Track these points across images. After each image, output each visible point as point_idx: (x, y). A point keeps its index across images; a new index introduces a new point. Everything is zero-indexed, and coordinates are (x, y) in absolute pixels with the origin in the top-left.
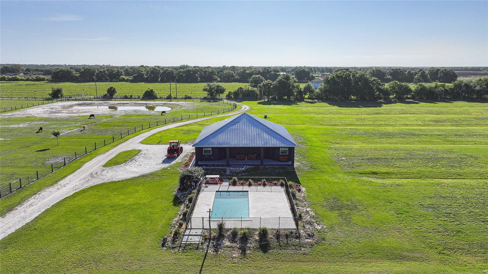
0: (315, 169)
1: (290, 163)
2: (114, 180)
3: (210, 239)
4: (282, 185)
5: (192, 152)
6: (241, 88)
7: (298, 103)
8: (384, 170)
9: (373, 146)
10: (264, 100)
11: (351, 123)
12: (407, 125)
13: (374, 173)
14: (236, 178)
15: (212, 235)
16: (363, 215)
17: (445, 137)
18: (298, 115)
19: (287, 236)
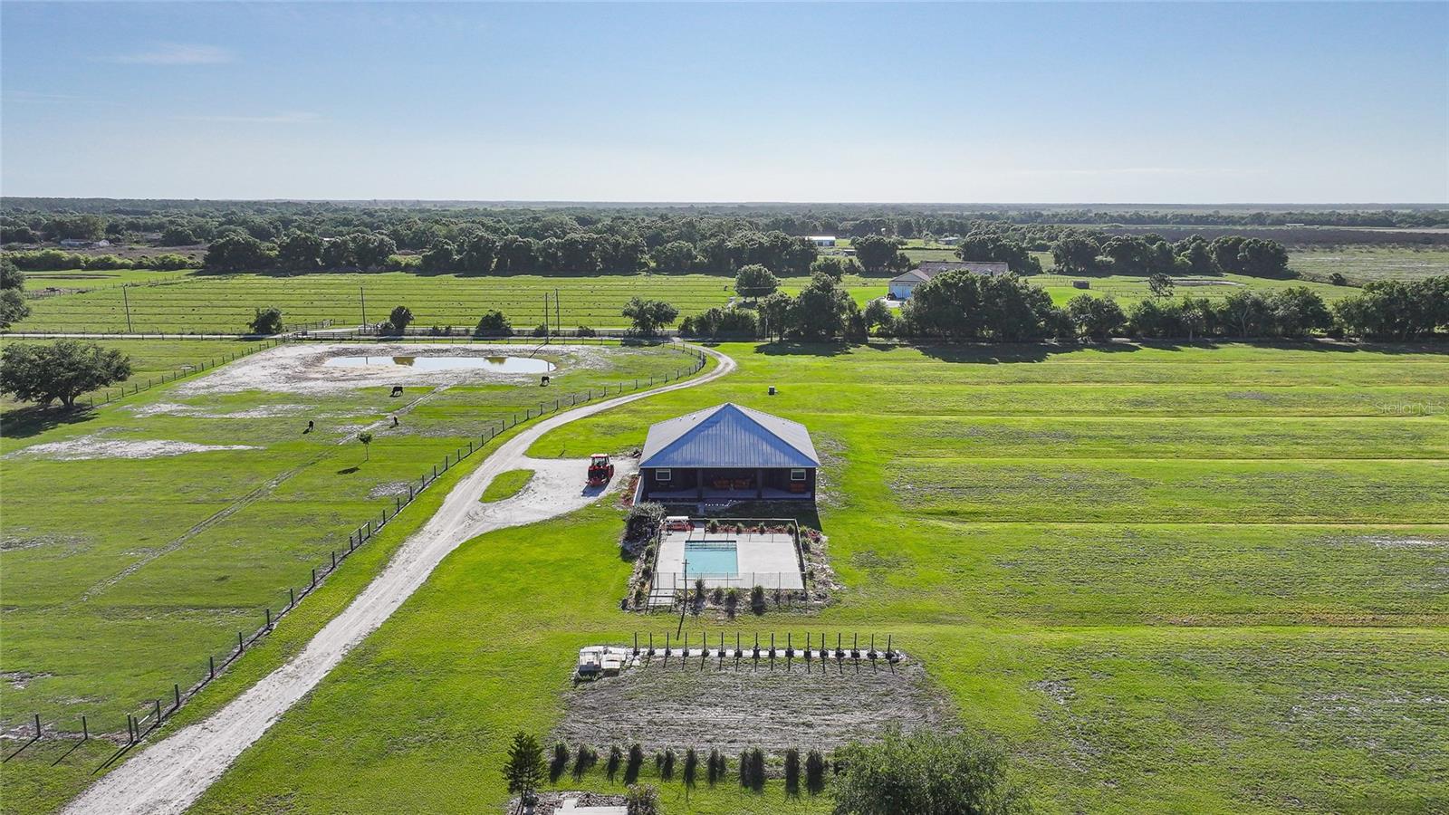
0: (852, 506)
1: (808, 495)
2: (513, 525)
3: (686, 601)
4: (790, 532)
5: (631, 474)
6: (714, 310)
7: (852, 350)
8: (970, 507)
9: (973, 461)
10: (769, 339)
11: (954, 406)
12: (1070, 412)
13: (953, 513)
14: (715, 520)
15: (688, 596)
16: (904, 574)
17: (1125, 444)
18: (845, 386)
19: (789, 597)
